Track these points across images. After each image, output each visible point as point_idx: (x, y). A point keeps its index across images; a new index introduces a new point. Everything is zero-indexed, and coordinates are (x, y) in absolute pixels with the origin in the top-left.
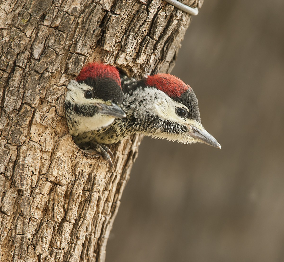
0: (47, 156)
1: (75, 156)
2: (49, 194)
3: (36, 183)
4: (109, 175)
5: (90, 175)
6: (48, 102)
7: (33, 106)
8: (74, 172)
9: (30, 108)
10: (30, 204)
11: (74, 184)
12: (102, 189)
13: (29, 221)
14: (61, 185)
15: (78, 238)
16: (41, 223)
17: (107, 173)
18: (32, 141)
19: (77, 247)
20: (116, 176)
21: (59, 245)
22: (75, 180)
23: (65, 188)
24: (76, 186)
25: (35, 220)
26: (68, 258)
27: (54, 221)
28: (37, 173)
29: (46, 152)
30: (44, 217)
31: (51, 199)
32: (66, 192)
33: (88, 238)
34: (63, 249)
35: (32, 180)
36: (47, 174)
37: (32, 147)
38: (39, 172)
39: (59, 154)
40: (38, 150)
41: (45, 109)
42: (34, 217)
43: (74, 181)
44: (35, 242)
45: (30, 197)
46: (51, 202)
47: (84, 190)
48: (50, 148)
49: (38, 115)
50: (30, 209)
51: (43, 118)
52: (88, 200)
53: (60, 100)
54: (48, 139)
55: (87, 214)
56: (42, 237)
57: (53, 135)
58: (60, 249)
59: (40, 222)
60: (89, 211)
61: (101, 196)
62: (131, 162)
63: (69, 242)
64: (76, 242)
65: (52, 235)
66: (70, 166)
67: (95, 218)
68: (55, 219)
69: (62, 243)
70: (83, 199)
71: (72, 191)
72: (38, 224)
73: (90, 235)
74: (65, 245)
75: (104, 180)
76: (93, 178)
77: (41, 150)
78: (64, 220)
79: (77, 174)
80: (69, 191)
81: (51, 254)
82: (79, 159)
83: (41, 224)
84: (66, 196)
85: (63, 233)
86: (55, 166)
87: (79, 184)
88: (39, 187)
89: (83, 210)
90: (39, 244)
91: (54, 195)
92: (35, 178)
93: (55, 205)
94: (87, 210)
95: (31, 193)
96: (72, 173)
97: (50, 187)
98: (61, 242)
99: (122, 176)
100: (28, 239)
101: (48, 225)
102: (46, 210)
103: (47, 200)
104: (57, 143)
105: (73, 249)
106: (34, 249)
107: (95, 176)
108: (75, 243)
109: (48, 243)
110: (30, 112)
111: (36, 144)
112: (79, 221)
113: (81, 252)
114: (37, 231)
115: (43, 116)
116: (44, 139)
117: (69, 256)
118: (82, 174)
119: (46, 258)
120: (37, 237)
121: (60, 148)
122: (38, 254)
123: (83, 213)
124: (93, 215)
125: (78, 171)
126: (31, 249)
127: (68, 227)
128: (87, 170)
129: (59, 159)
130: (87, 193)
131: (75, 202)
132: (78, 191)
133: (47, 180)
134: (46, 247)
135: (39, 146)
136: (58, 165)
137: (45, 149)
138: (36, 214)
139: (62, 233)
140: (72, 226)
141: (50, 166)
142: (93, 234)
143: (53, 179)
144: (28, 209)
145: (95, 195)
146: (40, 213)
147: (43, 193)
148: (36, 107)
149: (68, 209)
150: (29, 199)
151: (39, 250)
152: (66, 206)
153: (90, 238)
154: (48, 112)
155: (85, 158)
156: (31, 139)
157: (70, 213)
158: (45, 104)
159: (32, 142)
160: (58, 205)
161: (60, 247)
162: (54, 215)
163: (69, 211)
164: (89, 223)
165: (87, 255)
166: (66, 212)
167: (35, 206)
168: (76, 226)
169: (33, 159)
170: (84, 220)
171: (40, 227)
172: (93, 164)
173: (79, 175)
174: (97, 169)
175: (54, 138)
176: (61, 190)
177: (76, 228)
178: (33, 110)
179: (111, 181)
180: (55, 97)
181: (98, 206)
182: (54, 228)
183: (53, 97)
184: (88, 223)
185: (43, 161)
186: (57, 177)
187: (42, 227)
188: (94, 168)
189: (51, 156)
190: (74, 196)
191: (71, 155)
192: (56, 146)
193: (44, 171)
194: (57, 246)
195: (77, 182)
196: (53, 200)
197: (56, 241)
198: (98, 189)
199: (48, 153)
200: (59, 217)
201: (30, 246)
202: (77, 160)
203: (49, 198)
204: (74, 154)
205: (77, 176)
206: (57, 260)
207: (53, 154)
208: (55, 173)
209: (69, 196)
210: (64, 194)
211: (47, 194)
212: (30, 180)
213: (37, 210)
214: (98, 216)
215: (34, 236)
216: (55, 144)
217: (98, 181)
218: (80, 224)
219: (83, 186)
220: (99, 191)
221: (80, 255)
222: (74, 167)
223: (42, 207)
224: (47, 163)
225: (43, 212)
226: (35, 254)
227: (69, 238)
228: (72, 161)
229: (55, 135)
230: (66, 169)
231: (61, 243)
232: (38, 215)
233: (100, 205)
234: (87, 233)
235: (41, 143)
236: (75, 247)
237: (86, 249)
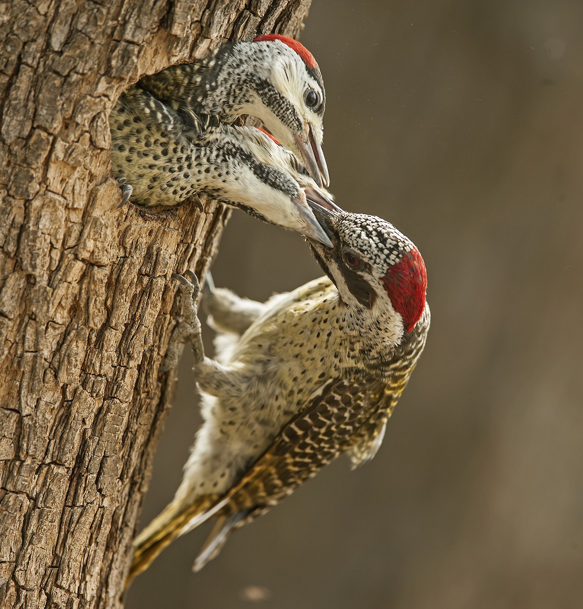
0: (76, 217)
1: (124, 216)
2: (80, 282)
3: (57, 262)
4: (182, 248)
5: (149, 248)
6: (77, 124)
7: (51, 131)
8: (122, 244)
9: (46, 135)
10: (48, 299)
11: (123, 265)
12: (170, 272)
13: (47, 328)
14: (100, 266)
15: (130, 357)
16: (66, 331)
17: (178, 245)
18: (50, 191)
19: (128, 371)
20: (195, 250)
21: (97, 369)
22: (125, 257)
23: (107, 271)
24: (126, 267)
25: (57, 326)
26: (114, 391)
27: (89, 327)
28: (59, 246)
29: (75, 209)
30: (71, 321)
31: (83, 291)
32: (110, 278)
33: (148, 355)
34: (105, 375)
35: (51, 259)
36: (76, 247)
37: (51, 201)
38: (63, 244)
39: (97, 213)
40: (60, 207)
41: (72, 137)
42: (54, 322)
43: (122, 259)
44: (56, 365)
45: (48, 288)
46: (84, 295)
47: (140, 273)
48: (81, 204)
49: (60, 146)
50: (48, 307)
51: (69, 151)
52: (147, 291)
53: (97, 122)
54: (77, 188)
55: (146, 315)
56: (69, 356)
57: (87, 180)
58: (100, 375)
59: (64, 329)
60: (149, 310)
61: (170, 284)
62: (220, 225)
63: (115, 364)
64: (128, 363)
65: (87, 351)
66: (116, 234)
67: (159, 322)
68: (92, 325)
69: (103, 364)
70: (139, 290)
71: (119, 276)
72: (62, 333)
73: (151, 350)
74: (107, 369)
75: (173, 256)
76: (155, 253)
77: (67, 207)
78: (106, 325)
79: (128, 246)
80: (114, 276)
81: (84, 384)
82: (131, 221)
83: (66, 334)
84: (108, 285)
85: (105, 348)
86: (89, 234)
87: (132, 264)
88: (62, 270)
89: (138, 308)
90: (63, 368)
91: (89, 283)
92: (56, 255)
93: (90, 300)
94: (146, 309)
95: (50, 280)
96: (120, 245)
97: (82, 269)
98: (101, 363)
99: (204, 250)
100: (45, 360)
101: (78, 335)
102: (74, 310)
103: (76, 291)
104: (93, 195)
105: (121, 374)
106: (56, 376)
107: (159, 250)
108: (125, 365)
109: (80, 366)
110: (46, 141)
111: (56, 197)
112: (132, 327)
113: (135, 380)
114: (60, 345)
115: (69, 148)
116: (71, 188)
117: (116, 387)
118: (136, 247)
119: (75, 390)
120: (60, 356)
121: (98, 202)
122: (61, 385)
123: (138, 314)
124: (156, 317)
125: (129, 241)
126: (50, 376)
127: (113, 338)
128: (144, 240)
129: (96, 220)
130: (146, 280)
131: (124, 295)
132: (130, 275)
133: (76, 258)
134: (76, 371)
135: (62, 199)
136: (96, 232)
137: (73, 205)
138: (58, 315)
139: (102, 348)
140: (120, 335)
141: (81, 233)
142: (156, 349)
143: (86, 255)
144: (45, 308)
145: (161, 282)
146: (65, 313)
147: (69, 279)
148: (56, 132)
149: (112, 306)
150: (45, 290)
151: (63, 378)
152: (109, 303)
153: (151, 357)
154: (77, 142)
155: (140, 219)
156: (49, 188)
157: (116, 313)
158: (71, 128)
159: (50, 193)
160: (96, 300)
161: (100, 371)
162: (88, 317)
163: (114, 310)
164: (149, 331)
165: (146, 385)
166: (110, 312)
167: (57, 302)
168: (126, 334)
169: (52, 221)
170: (141, 325)
171: (65, 339)
172: (155, 230)
173: (131, 248)
174: (162, 237)
175: (88, 186)
176: (100, 274)
177: (127, 338)
178: (51, 138)
179: (186, 258)
180: (88, 116)
181: (164, 300)
182: (89, 339)
183: (85, 116)
184: (147, 330)
185: (70, 224)
186: (93, 253)
187: (69, 338)
188: (156, 236)
189: (83, 217)
190: (124, 283)
191: (117, 214)
192: (92, 199)
193: (71, 242)
194: (95, 371)
195: (129, 260)
196: (88, 292)
197: (93, 362)
198: (164, 272)
199: (77, 212)
200: (97, 321)
201: (48, 372)
202: (127, 223)
203: (81, 289)
204: (122, 213)
205: (128, 250)
206: (95, 395)
207: (86, 213)
208: (90, 244)
209: (114, 285)
210: (105, 281)
211: (77, 282)
212: (47, 259)
213: (60, 310)
214: (165, 319)
215: (54, 354)
216: (90, 196)
217: (164, 259)
218: (133, 332)
219: (138, 267)
220: (165, 276)
221: (134, 386)
222: (123, 235)
223: (68, 303)
224: (76, 229)
225: (69, 312)
226: (57, 384)
227: (114, 355)
228: (119, 225)
229: (90, 181)
230: (110, 239)
231: (101, 366)
232: (61, 317)
233: (168, 299)
234: (146, 348)
235: (65, 195)
236: (125, 371)
237: (144, 375)
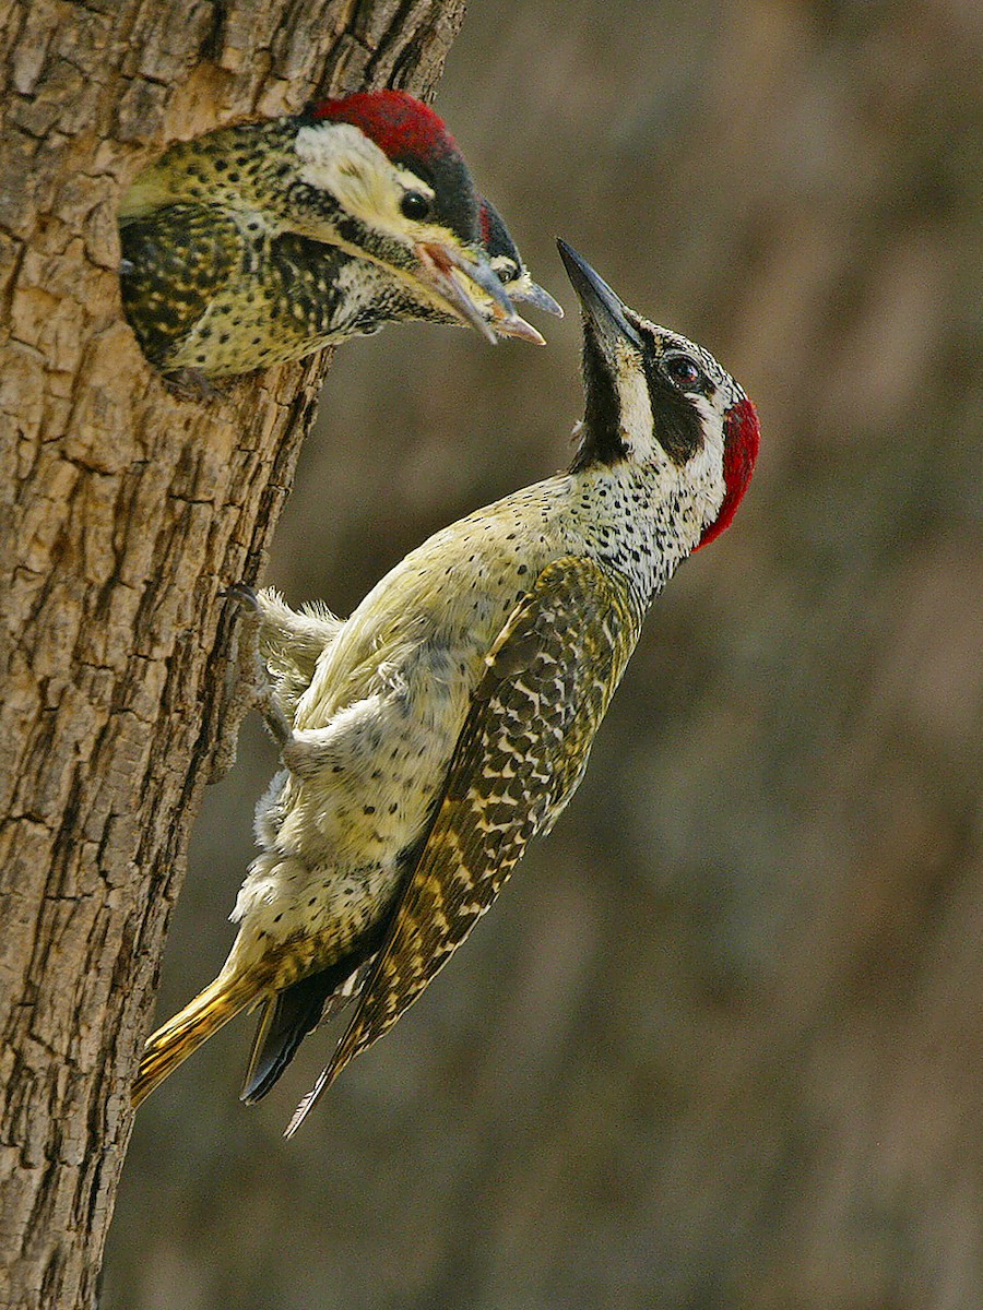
0: (61, 387)
1: (142, 391)
2: (70, 500)
3: (30, 464)
4: (240, 459)
5: (186, 451)
6: (63, 223)
7: (18, 233)
8: (140, 439)
9: (8, 239)
10: (16, 525)
11: (142, 474)
12: (220, 499)
13: (14, 579)
14: (105, 474)
15: (154, 640)
16: (46, 585)
17: (233, 454)
18: (16, 339)
19: (152, 666)
20: (259, 466)
21: (100, 654)
22: (145, 463)
23: (115, 483)
24: (148, 477)
25: (31, 576)
26: (127, 700)
27: (86, 580)
28: (32, 434)
29: (60, 373)
30: (55, 569)
31: (75, 516)
32: (120, 498)
33: (183, 644)
34: (112, 668)
35: (20, 458)
36: (62, 439)
37: (19, 357)
38: (41, 433)
39: (97, 380)
40: (34, 367)
41: (53, 245)
42: (26, 569)
43: (140, 465)
44: (30, 643)
45: (17, 508)
46: (77, 526)
47: (170, 495)
48: (69, 363)
49: (33, 262)
50: (17, 541)
51: (49, 270)
52: (182, 526)
53: (96, 219)
54: (64, 334)
55: (181, 569)
56: (53, 628)
57: (79, 322)
58: (104, 667)
59: (43, 581)
60: (185, 561)
61: (218, 521)
62: (299, 432)
63: (130, 652)
64: (150, 651)
65: (81, 625)
66: (129, 421)
67: (201, 585)
68: (90, 575)
69: (110, 647)
70: (168, 523)
71: (135, 493)
72: (39, 589)
73: (189, 637)
74: (118, 656)
75: (226, 468)
76: (195, 459)
77: (46, 369)
78: (115, 580)
79: (150, 442)
80: (128, 495)
81: (78, 680)
82: (154, 400)
83: (46, 591)
84: (118, 509)
85: (113, 618)
86: (85, 416)
87: (158, 472)
88: (40, 477)
89: (167, 556)
90: (43, 648)
91: (85, 502)
92: (28, 451)
93: (87, 533)
94: (181, 557)
95: (17, 496)
96: (136, 440)
97: (73, 477)
98: (106, 645)
99: (274, 474)
100: (13, 634)
101: (69, 591)
102: (60, 549)
103: (63, 515)
104: (90, 349)
105: (139, 670)
106: (30, 665)
107: (201, 453)
108: (145, 653)
109: (70, 649)
110: (9, 252)
111: (28, 350)
112: (157, 589)
113: (162, 684)
114: (36, 610)
115: (48, 265)
116: (53, 335)
117: (130, 691)
118: (164, 446)
119: (63, 692)
120: (37, 628)
121: (98, 363)
122: (39, 678)
123: (167, 566)
124: (197, 574)
125: (152, 433)
126: (20, 662)
127: (126, 602)
128: (178, 435)
129: (97, 393)
130: (180, 505)
131: (144, 527)
132: (154, 493)
133: (63, 456)
134: (65, 656)
135: (38, 355)
136: (97, 413)
137: (57, 364)
138: (33, 558)
139: (107, 619)
140: (137, 599)
141: (71, 415)
142: (196, 635)
143: (78, 452)
144: (11, 542)
145: (204, 514)
146: (45, 553)
147: (52, 494)
148: (26, 236)
149: (124, 547)
150: (11, 512)
151: (43, 666)
152: (119, 541)
153: (189, 647)
154: (62, 254)
155: (170, 397)
156: (14, 335)
157: (130, 559)
158: (53, 230)
159: (16, 343)
160: (97, 533)
161: (104, 660)
162: (84, 562)
163: (127, 553)
164: (186, 598)
165: (180, 696)
166: (120, 556)
167: (31, 532)
168: (147, 600)
169: (23, 394)
170: (172, 584)
171: (44, 599)
172: (195, 418)
173: (156, 446)
174: (206, 433)
175: (81, 333)
176: (106, 487)
177: (149, 608)
178: (18, 246)
179: (246, 476)
180: (82, 209)
181: (209, 548)
182: (86, 601)
183: (76, 209)
184: (181, 596)
185: (51, 400)
186: (91, 449)
187: (52, 597)
188: (196, 431)
189: (74, 388)
190: (144, 506)
191: (131, 384)
192: (88, 357)
193: (55, 430)
194: (96, 659)
195: (152, 465)
196: (83, 518)
197: (92, 643)
198: (210, 495)
199: (64, 378)
200: (101, 570)
201: (17, 656)
202: (148, 403)
203: (71, 513)
204: (139, 384)
205: (150, 449)
206: (95, 701)
207: (78, 381)
208: (88, 433)
209: (126, 509)
210: (113, 501)
211: (65, 499)
212: (14, 458)
213: (35, 547)
214: (211, 582)
215: (27, 624)
216: (85, 351)
217: (211, 469)
218: (159, 598)
219: (166, 483)
220: (211, 502)
221: (160, 694)
222: (142, 423)
223: (49, 536)
224: (62, 408)
225: (51, 554)
226: (32, 676)
227: (128, 633)
228: (134, 405)
229: (85, 325)
230: (120, 427)
231: (106, 650)
232: (39, 560)
233: (216, 547)
234: (181, 631)
235: (43, 347)
236: (145, 668)
237: (176, 679)
